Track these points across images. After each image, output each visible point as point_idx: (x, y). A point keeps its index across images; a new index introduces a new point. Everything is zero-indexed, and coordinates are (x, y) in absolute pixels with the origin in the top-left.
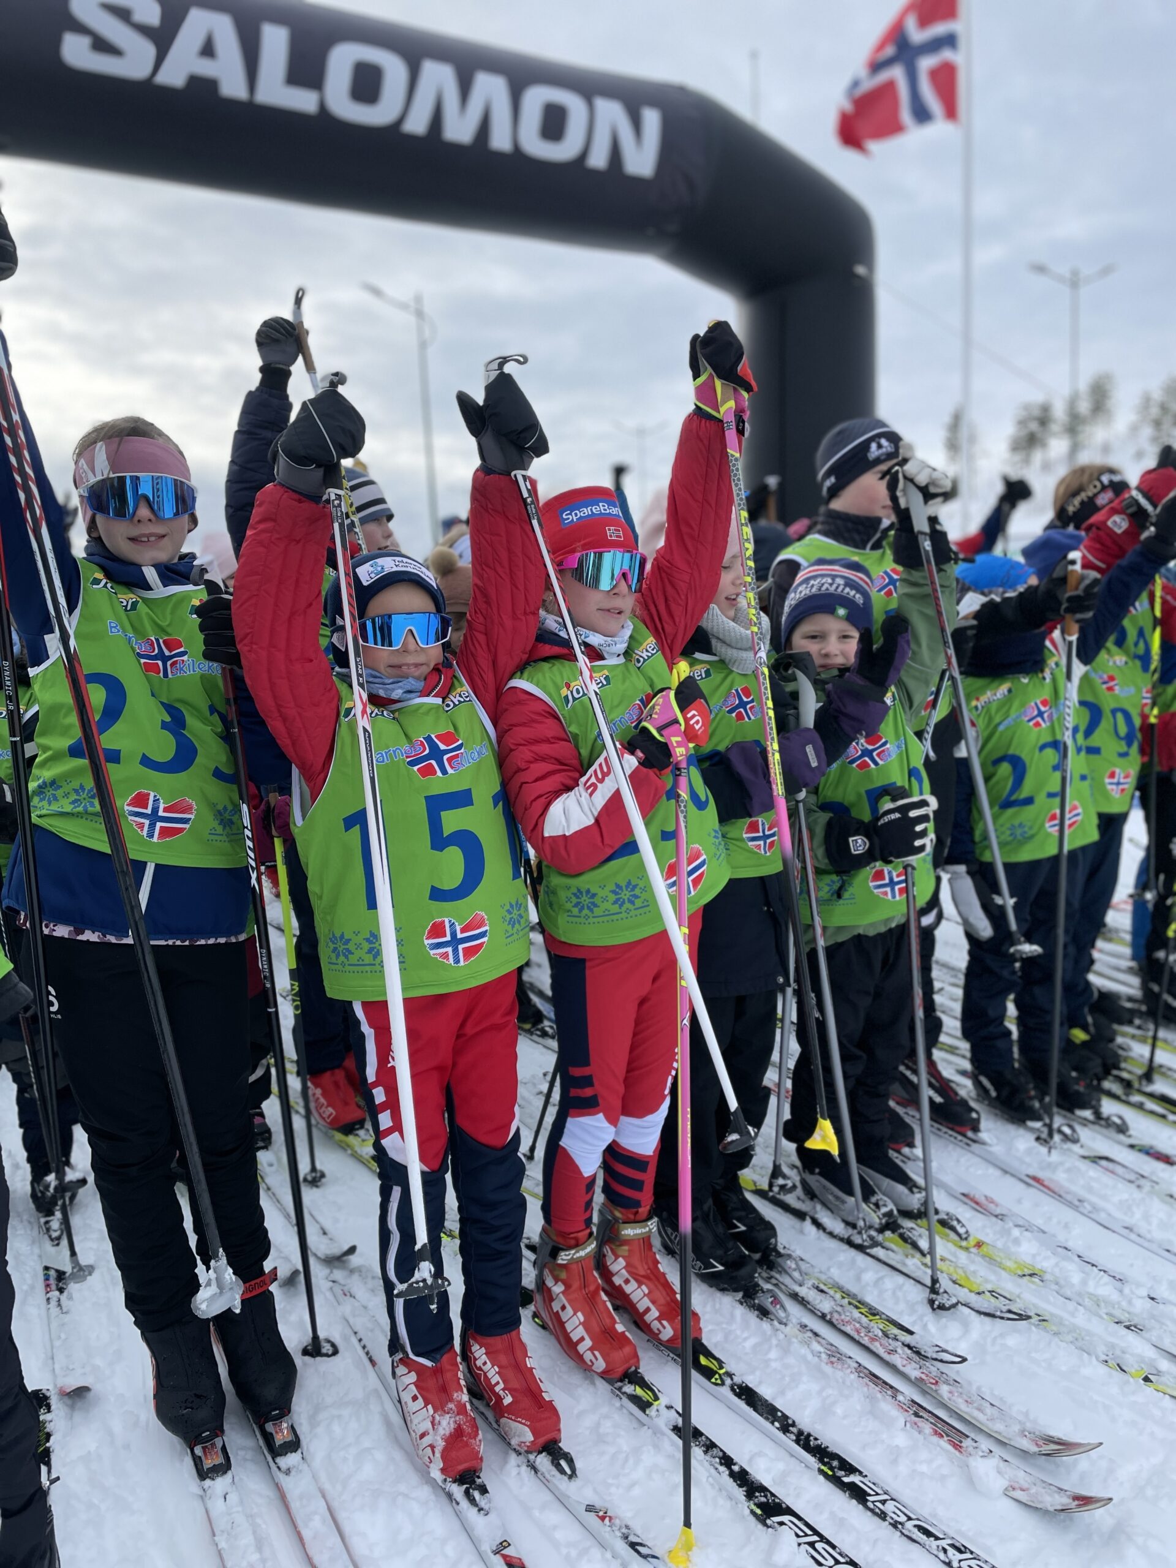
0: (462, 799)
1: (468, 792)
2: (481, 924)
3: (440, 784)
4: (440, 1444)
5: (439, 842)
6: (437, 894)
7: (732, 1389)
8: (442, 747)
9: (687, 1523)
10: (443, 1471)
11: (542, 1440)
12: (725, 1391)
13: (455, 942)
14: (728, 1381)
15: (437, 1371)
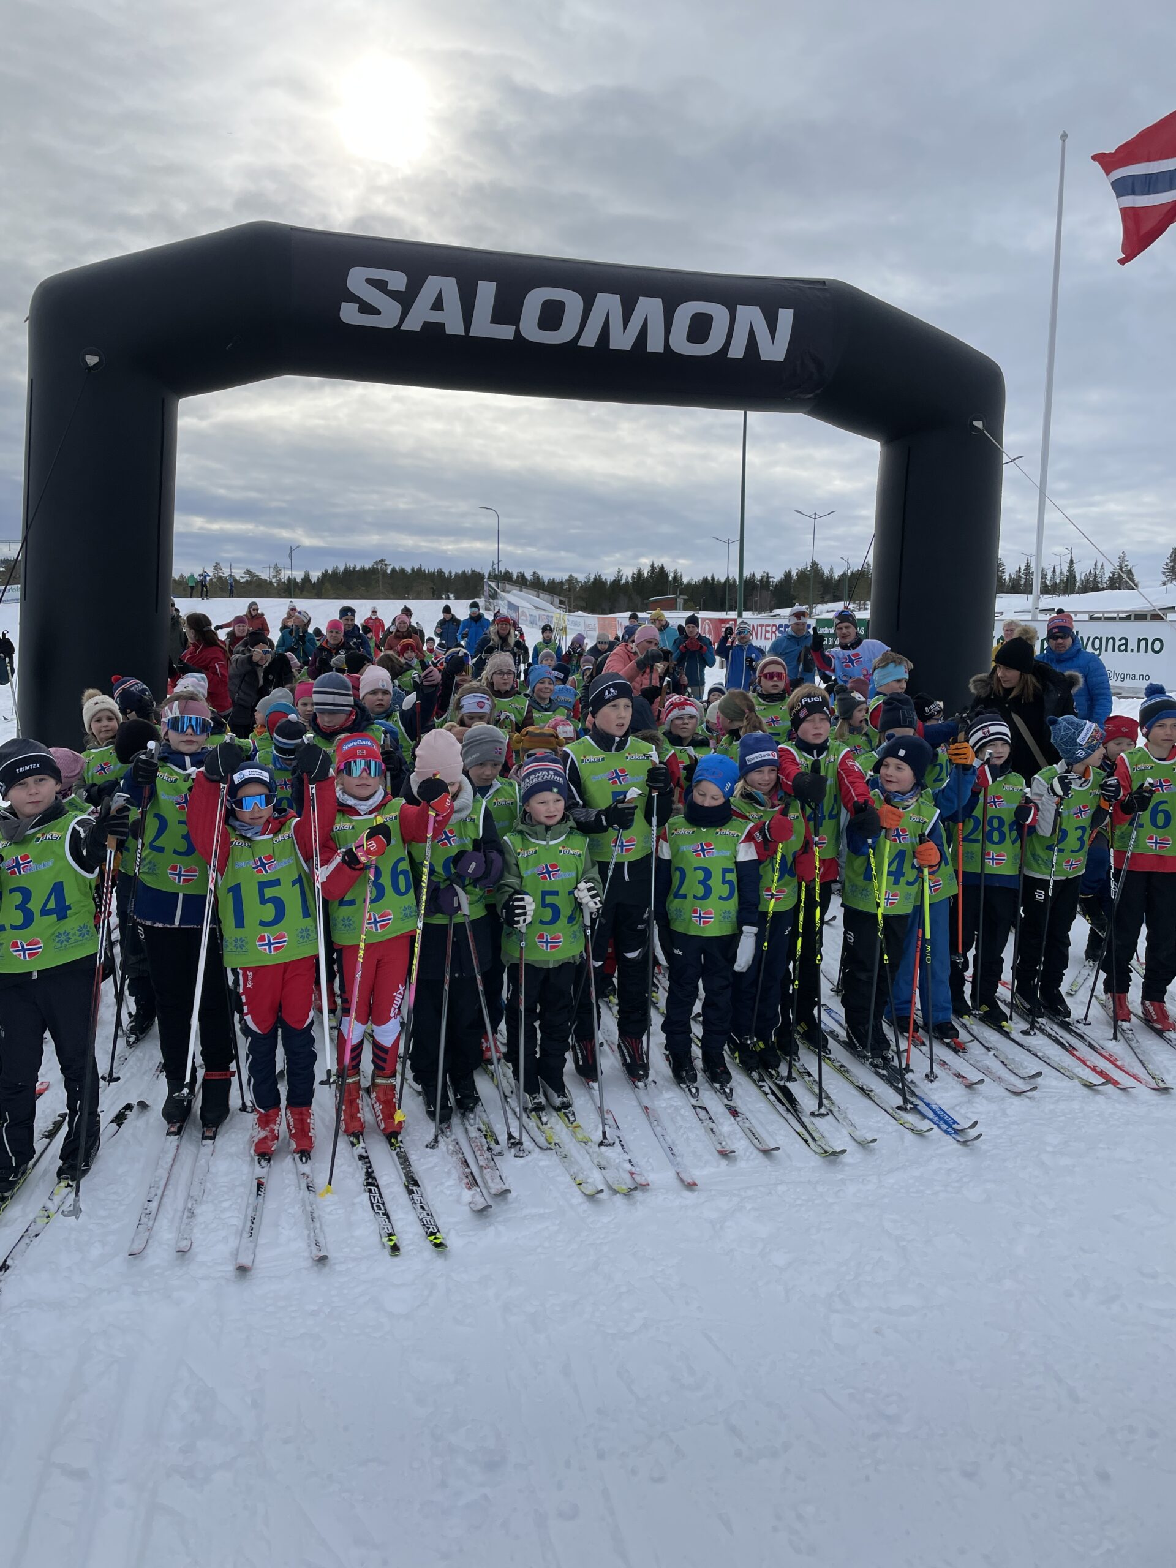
0: (276, 883)
1: (278, 880)
2: (284, 937)
3: (264, 877)
4: (256, 1140)
5: (263, 901)
6: (263, 924)
7: (397, 1154)
8: (265, 862)
9: (330, 1183)
10: (255, 1151)
11: (300, 1148)
12: (394, 1153)
13: (270, 944)
14: (398, 1150)
15: (266, 1115)
